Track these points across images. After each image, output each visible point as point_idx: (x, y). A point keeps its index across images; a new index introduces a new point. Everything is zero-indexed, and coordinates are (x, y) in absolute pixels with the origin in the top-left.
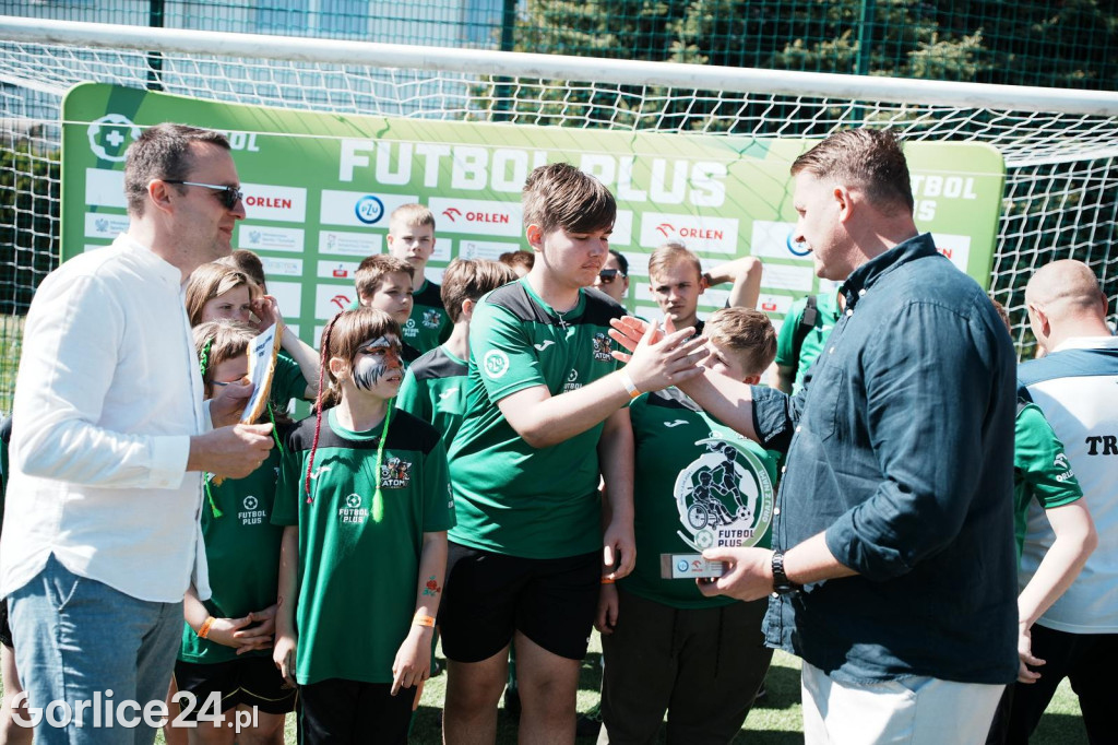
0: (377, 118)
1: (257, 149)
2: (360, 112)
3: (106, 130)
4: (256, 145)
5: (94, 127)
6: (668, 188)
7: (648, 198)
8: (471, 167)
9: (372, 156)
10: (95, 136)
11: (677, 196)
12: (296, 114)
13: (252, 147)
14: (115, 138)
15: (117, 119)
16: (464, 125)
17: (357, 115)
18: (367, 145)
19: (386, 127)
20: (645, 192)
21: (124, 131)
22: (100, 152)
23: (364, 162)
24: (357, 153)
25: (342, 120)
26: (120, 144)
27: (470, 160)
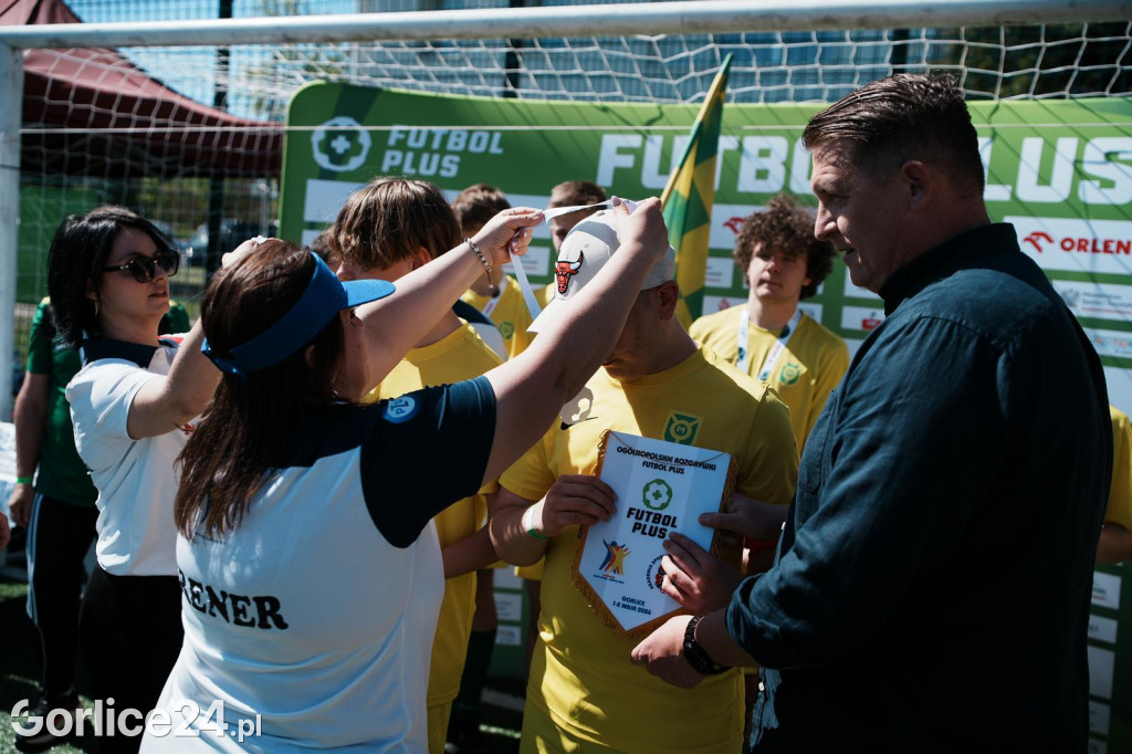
0: (650, 106)
1: (500, 151)
2: (630, 101)
3: (332, 135)
4: (500, 146)
5: (319, 131)
6: (1044, 179)
7: (1013, 195)
8: (765, 163)
9: (638, 154)
10: (320, 143)
11: (1059, 190)
12: (551, 107)
13: (495, 149)
14: (341, 145)
15: (344, 123)
16: (759, 109)
17: (625, 104)
18: (635, 141)
19: (657, 114)
20: (1009, 188)
21: (351, 136)
22: (323, 160)
23: (627, 161)
24: (621, 151)
25: (605, 109)
26: (346, 151)
27: (764, 153)
